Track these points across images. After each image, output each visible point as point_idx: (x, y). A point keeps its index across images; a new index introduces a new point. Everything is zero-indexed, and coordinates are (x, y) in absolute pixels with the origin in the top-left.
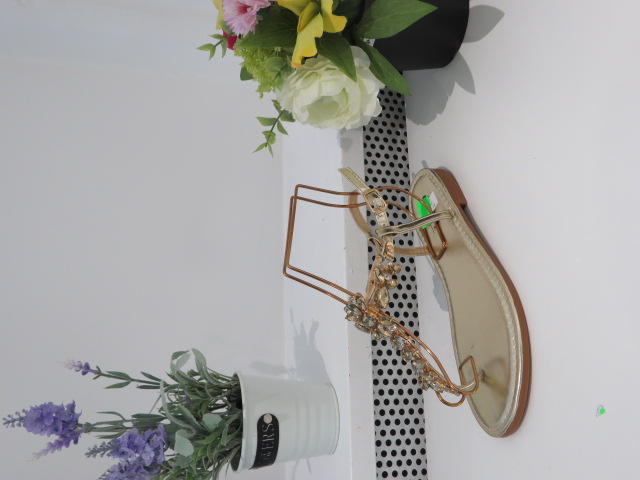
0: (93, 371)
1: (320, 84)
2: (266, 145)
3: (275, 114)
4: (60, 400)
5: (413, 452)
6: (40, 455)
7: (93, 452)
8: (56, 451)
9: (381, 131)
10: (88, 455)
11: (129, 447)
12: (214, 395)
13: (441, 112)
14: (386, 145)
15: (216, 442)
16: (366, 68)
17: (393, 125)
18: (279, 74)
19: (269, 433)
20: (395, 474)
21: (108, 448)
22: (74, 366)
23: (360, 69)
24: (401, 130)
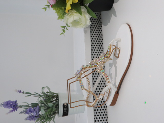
0: (22, 92)
1: (74, 17)
2: (63, 33)
4: (13, 100)
5: (105, 112)
6: (7, 114)
7: (21, 113)
8: (12, 113)
9: (96, 28)
10: (20, 113)
11: (29, 111)
12: (52, 98)
13: (109, 23)
14: (97, 32)
15: (52, 110)
16: (86, 12)
17: (99, 26)
18: (63, 14)
19: (66, 108)
20: (99, 118)
21: (24, 112)
22: (17, 91)
23: (84, 12)
24: (101, 28)
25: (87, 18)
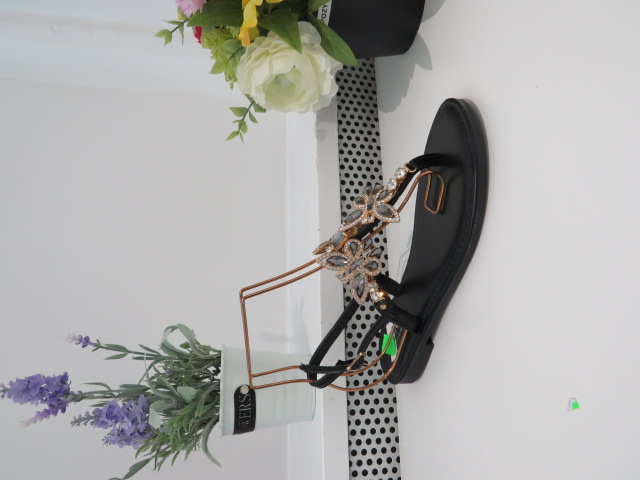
0: (92, 344)
2: (237, 133)
3: (246, 104)
4: (52, 371)
5: (387, 420)
6: (27, 424)
7: (77, 421)
8: (45, 420)
9: (357, 124)
10: (73, 423)
11: (108, 416)
14: (362, 137)
15: (192, 412)
16: (318, 45)
18: (233, 56)
19: (246, 403)
20: (369, 442)
21: (91, 418)
22: (74, 339)
23: (311, 46)
24: (375, 123)
25: (323, 69)
